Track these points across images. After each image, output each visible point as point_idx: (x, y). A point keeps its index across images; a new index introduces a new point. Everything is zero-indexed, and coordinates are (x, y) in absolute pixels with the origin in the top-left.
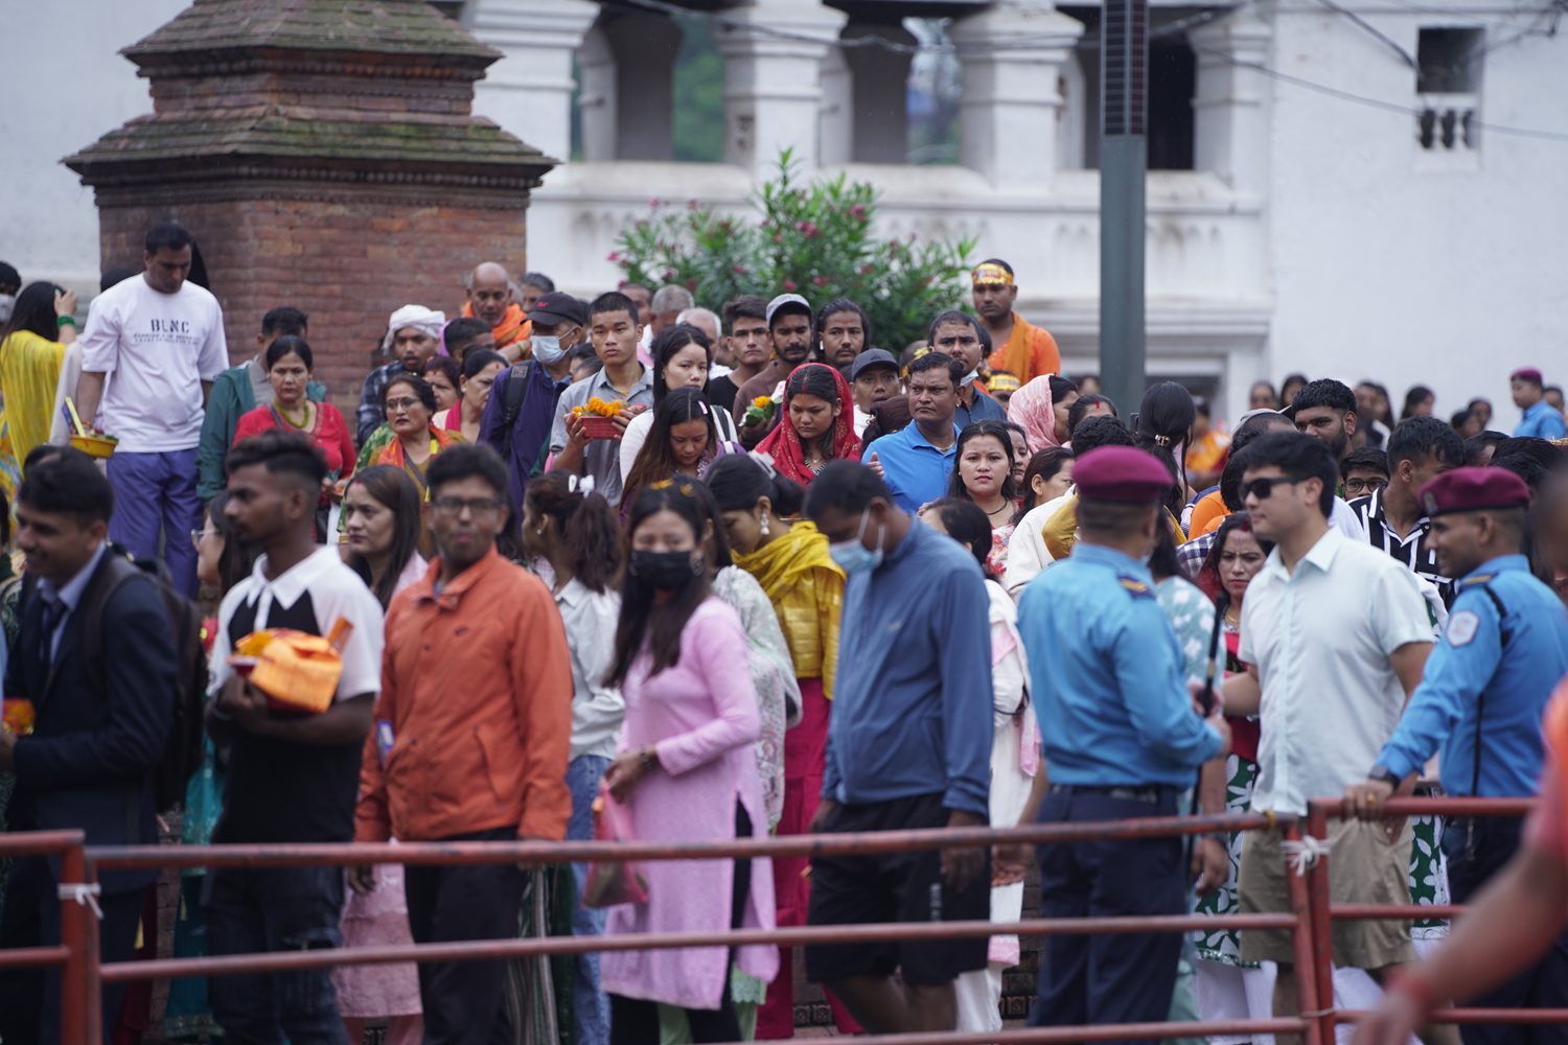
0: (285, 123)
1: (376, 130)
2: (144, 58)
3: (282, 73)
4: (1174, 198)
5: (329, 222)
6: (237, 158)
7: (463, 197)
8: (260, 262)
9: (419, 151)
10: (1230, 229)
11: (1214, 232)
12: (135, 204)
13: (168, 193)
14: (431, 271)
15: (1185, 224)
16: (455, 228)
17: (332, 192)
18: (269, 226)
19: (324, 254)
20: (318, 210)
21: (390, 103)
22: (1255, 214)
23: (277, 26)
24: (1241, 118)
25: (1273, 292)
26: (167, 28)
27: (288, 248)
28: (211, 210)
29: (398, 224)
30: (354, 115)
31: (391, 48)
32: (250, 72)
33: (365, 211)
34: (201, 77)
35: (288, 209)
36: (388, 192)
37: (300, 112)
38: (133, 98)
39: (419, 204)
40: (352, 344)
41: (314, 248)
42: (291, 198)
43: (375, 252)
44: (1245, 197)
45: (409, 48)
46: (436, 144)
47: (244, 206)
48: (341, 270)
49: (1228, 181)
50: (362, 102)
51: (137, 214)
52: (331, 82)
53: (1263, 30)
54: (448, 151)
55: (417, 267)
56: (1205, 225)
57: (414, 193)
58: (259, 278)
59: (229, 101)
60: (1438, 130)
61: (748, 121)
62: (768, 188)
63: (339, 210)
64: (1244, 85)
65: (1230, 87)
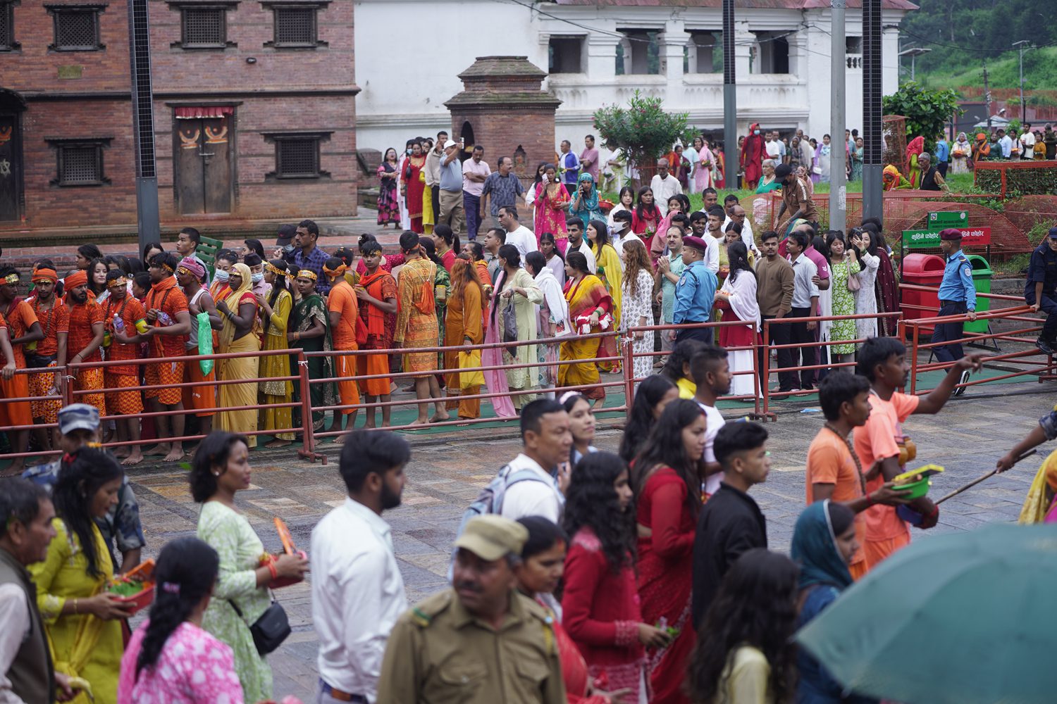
0: (492, 95)
1: (515, 95)
2: (463, 78)
3: (491, 82)
4: (782, 81)
5: (502, 120)
6: (478, 105)
7: (538, 112)
8: (485, 131)
9: (526, 101)
10: (798, 89)
11: (794, 90)
12: (458, 115)
13: (465, 112)
14: (530, 132)
15: (786, 88)
16: (536, 120)
17: (503, 112)
18: (487, 122)
19: (502, 128)
20: (500, 117)
21: (519, 88)
22: (804, 85)
23: (490, 70)
24: (800, 59)
25: (810, 106)
26: (468, 70)
27: (492, 127)
28: (474, 117)
29: (520, 120)
30: (510, 92)
31: (519, 74)
32: (484, 82)
33: (512, 116)
34: (474, 82)
35: (492, 117)
36: (518, 111)
37: (496, 92)
38: (460, 87)
39: (526, 114)
40: (509, 151)
41: (499, 127)
42: (491, 114)
43: (514, 127)
44: (802, 80)
45: (524, 74)
46: (531, 98)
47: (481, 117)
48: (505, 132)
49: (797, 76)
50: (512, 88)
51: (459, 117)
52: (504, 83)
53: (805, 37)
54: (533, 100)
55: (526, 131)
56: (791, 88)
57: (524, 111)
58: (484, 135)
59: (480, 89)
60: (852, 63)
61: (665, 62)
62: (633, 100)
63: (505, 117)
64: (800, 52)
65: (797, 51)
